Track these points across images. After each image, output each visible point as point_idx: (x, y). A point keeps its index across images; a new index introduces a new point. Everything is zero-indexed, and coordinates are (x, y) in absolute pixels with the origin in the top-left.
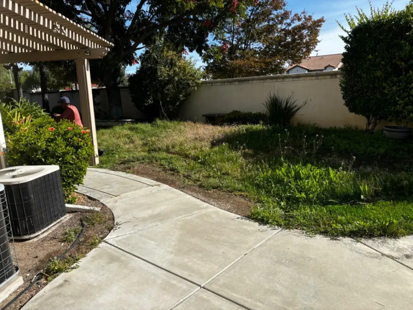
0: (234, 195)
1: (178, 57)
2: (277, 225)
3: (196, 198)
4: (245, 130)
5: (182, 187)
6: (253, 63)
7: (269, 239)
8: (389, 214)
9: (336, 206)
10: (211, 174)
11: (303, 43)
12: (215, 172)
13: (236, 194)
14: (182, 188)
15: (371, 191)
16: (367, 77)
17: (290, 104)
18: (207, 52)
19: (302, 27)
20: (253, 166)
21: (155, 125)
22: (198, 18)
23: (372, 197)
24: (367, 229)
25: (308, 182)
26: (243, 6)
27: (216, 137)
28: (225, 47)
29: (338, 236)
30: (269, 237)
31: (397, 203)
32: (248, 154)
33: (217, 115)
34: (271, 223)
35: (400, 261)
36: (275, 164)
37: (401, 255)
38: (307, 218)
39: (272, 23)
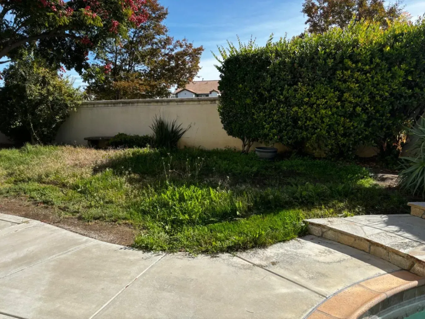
0: (117, 225)
1: (52, 75)
2: (162, 250)
3: (74, 232)
4: (131, 154)
5: (56, 221)
6: (137, 85)
7: (152, 266)
8: (259, 226)
9: (216, 224)
10: (93, 204)
11: (186, 69)
12: (97, 201)
13: (120, 223)
14: (57, 223)
15: (245, 206)
16: (239, 104)
17: (176, 127)
18: (88, 71)
19: (184, 53)
20: (138, 192)
21: (25, 150)
22: (74, 34)
23: (246, 212)
24: (241, 243)
25: (191, 204)
26: (124, 28)
27: (99, 162)
28: (107, 67)
29: (217, 253)
30: (152, 265)
31: (266, 216)
32: (134, 179)
33: (101, 138)
34: (155, 249)
35: (267, 268)
36: (160, 188)
37: (269, 263)
38: (190, 239)
39: (156, 47)
